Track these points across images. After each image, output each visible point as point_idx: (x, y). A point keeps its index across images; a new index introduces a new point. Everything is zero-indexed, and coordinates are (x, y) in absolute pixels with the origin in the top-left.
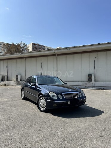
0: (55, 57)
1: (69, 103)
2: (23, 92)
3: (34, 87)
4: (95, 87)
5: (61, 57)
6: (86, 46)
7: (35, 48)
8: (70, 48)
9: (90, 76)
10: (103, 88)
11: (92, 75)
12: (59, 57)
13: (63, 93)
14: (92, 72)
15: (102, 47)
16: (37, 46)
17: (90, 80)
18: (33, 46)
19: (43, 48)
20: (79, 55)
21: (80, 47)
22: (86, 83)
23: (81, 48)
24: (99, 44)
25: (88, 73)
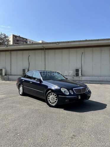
0: (43, 51)
1: (80, 98)
2: (21, 87)
3: (39, 82)
4: (82, 81)
5: (50, 51)
6: (74, 42)
7: (16, 41)
8: (59, 43)
9: (77, 71)
10: (89, 82)
11: (79, 70)
12: (47, 51)
13: (73, 89)
14: (78, 66)
15: (89, 44)
16: (18, 38)
17: (77, 75)
18: (14, 38)
19: (25, 41)
20: (68, 50)
21: (68, 42)
22: (73, 78)
23: (69, 44)
24: (86, 41)
25: (75, 68)
